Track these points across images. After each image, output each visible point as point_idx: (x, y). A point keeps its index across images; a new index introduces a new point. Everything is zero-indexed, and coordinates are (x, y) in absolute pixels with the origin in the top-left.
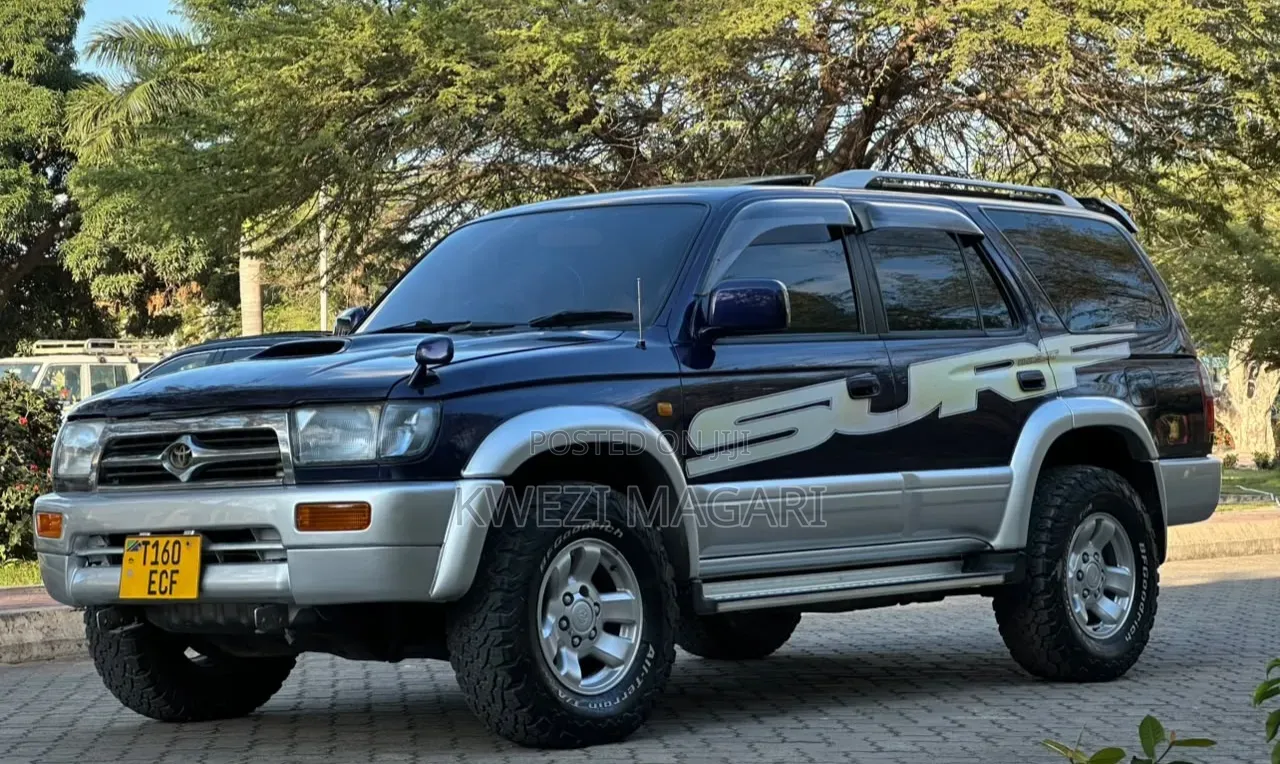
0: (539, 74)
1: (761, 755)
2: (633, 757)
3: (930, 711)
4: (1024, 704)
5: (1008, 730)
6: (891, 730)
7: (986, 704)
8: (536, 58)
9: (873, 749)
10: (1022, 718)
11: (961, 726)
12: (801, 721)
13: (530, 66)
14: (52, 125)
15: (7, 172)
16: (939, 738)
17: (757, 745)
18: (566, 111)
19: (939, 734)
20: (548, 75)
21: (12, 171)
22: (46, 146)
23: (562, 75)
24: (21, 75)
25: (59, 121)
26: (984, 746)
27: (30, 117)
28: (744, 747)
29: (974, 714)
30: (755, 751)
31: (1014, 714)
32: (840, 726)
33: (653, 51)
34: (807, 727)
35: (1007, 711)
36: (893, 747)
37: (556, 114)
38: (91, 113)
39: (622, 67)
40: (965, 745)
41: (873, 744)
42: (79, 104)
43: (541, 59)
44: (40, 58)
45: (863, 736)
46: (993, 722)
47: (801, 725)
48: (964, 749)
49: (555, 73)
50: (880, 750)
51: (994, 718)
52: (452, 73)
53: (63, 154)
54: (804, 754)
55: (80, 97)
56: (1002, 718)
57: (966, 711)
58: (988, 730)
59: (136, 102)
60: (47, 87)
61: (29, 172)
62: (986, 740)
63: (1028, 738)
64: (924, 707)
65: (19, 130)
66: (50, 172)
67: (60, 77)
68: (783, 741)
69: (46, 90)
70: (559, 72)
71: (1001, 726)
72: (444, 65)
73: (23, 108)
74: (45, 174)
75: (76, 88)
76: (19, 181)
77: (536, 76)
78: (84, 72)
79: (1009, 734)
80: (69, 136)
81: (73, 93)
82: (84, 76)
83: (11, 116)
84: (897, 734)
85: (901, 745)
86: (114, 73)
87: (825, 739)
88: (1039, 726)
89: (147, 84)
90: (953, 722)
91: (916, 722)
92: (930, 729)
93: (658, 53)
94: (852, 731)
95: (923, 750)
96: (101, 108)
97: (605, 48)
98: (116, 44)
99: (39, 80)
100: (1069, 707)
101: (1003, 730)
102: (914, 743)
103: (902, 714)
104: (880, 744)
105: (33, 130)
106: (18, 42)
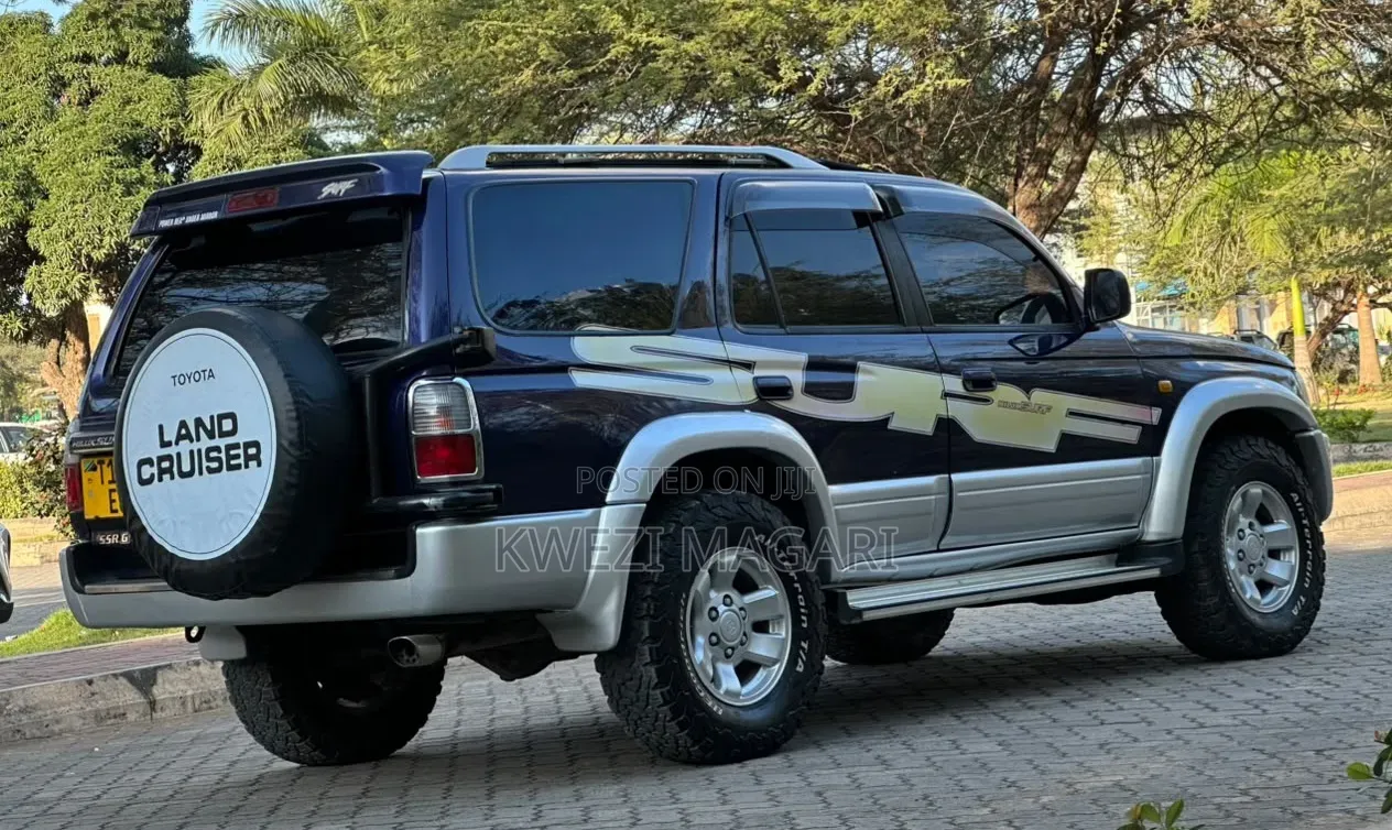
0: (747, 43)
1: (1084, 738)
2: (957, 748)
3: (1241, 685)
4: (1335, 673)
5: (1326, 699)
6: (1207, 706)
7: (1297, 675)
8: (741, 25)
9: (1194, 725)
10: (1338, 686)
11: (1277, 698)
12: (1114, 703)
13: (736, 34)
14: (173, 116)
15: (128, 172)
16: (1258, 711)
17: (1076, 729)
18: (779, 80)
19: (1257, 707)
20: (756, 44)
21: (134, 170)
22: (168, 139)
23: (771, 43)
24: (137, 63)
25: (182, 111)
26: (1307, 715)
27: (149, 109)
28: (1064, 731)
29: (1287, 686)
30: (1077, 734)
31: (1328, 683)
32: (1153, 705)
33: (866, 10)
34: (1121, 709)
35: (1320, 680)
36: (1215, 722)
37: (769, 84)
38: (216, 100)
39: (836, 29)
40: (1287, 716)
41: (1193, 720)
42: (203, 91)
43: (747, 26)
44: (157, 43)
45: (1180, 714)
46: (1309, 692)
47: (1113, 707)
48: (1286, 719)
49: (763, 40)
50: (1202, 726)
51: (1308, 688)
52: (655, 47)
53: (185, 147)
54: (1126, 735)
55: (201, 83)
56: (1317, 689)
57: (1279, 683)
58: (1304, 700)
59: (266, 85)
60: (166, 75)
61: (152, 170)
62: (1306, 709)
63: (1348, 705)
64: (1234, 682)
65: (139, 124)
66: (171, 168)
67: (178, 64)
68: (1102, 724)
69: (165, 78)
70: (768, 39)
71: (1317, 695)
72: (646, 40)
73: (140, 100)
74: (167, 171)
75: (195, 74)
76: (142, 181)
77: (743, 45)
78: (202, 55)
79: (1328, 702)
80: (192, 126)
81: (194, 79)
82: (202, 59)
83: (128, 108)
84: (1215, 710)
85: (1221, 718)
86: (237, 55)
87: (1143, 720)
88: (1357, 693)
89: (276, 64)
90: (1269, 694)
91: (1229, 697)
92: (1247, 702)
93: (872, 12)
94: (1168, 709)
95: (1245, 723)
96: (226, 94)
97: (815, 10)
98: (238, 22)
99: (156, 67)
100: (1383, 673)
101: (1320, 699)
102: (1234, 717)
103: (1214, 691)
104: (1201, 720)
105: (153, 121)
106: (131, 28)
